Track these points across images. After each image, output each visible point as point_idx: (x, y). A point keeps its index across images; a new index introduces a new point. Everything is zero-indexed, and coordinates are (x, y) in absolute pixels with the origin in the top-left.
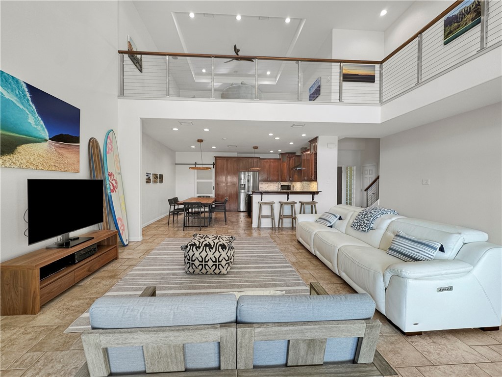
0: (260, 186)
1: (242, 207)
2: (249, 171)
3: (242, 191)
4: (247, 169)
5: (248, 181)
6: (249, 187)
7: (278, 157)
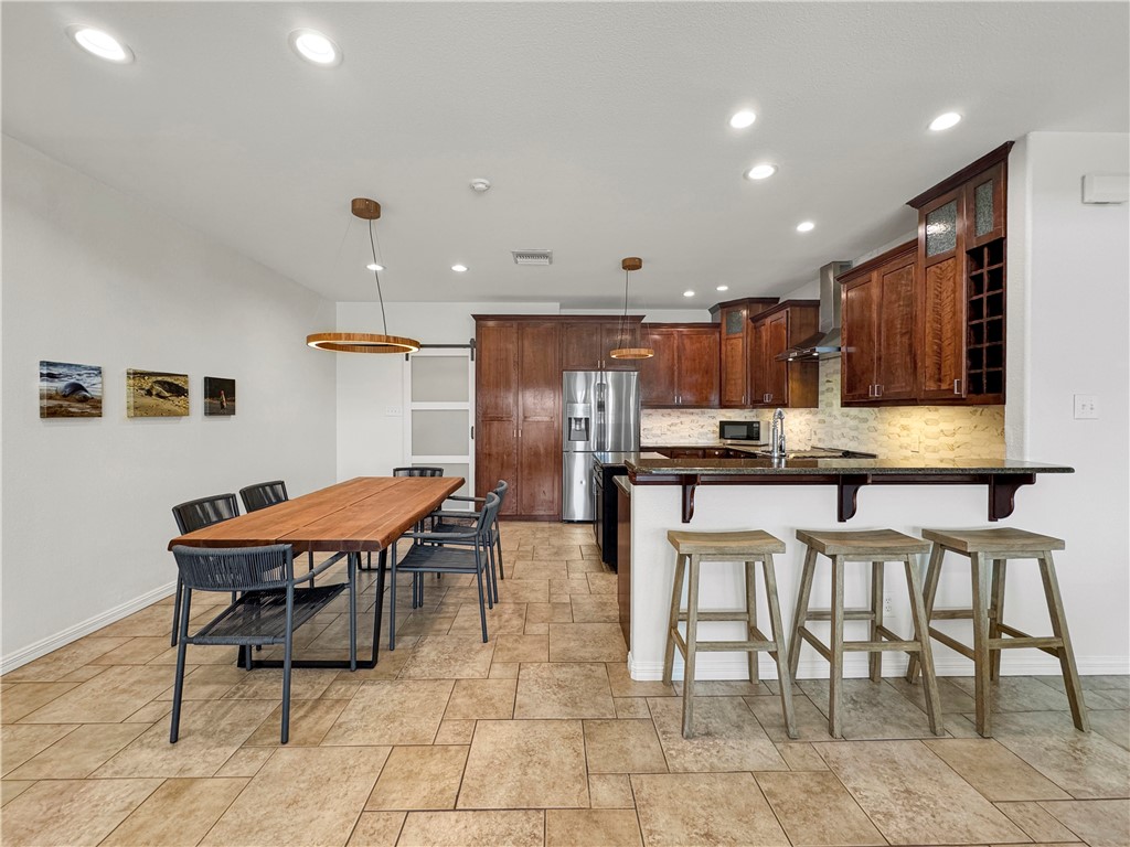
0: (645, 423)
1: (579, 505)
2: (601, 370)
3: (580, 445)
4: (596, 362)
5: (601, 406)
6: (602, 429)
7: (707, 318)
